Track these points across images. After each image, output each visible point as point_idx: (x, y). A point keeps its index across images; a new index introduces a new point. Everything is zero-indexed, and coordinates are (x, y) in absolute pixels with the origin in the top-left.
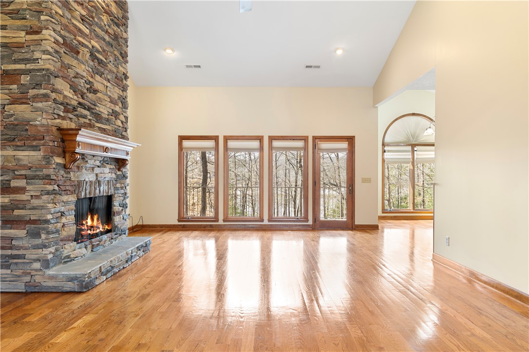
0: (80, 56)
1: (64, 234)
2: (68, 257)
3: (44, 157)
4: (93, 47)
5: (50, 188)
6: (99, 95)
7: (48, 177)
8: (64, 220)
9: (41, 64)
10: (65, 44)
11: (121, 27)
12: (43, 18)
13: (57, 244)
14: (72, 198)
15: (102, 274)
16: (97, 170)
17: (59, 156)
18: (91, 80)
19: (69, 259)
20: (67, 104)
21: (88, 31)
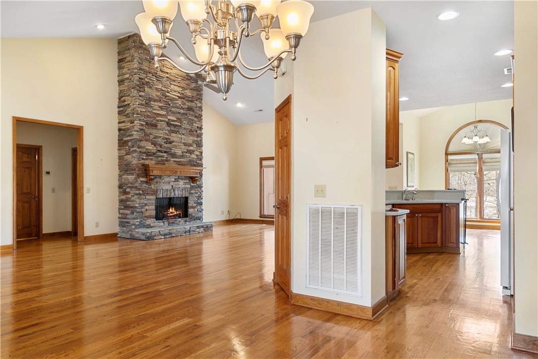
0: (159, 127)
1: (147, 214)
2: (150, 225)
3: (136, 178)
4: (169, 120)
5: (138, 192)
6: (173, 144)
7: (136, 187)
8: (147, 207)
9: (135, 137)
10: (147, 124)
11: (195, 102)
12: (135, 116)
13: (142, 218)
14: (153, 197)
15: (161, 235)
16: (172, 183)
17: (143, 177)
18: (167, 137)
19: (149, 226)
20: (148, 152)
21: (165, 113)
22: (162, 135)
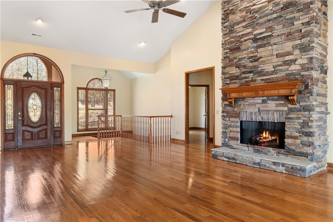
0: (243, 48)
1: (232, 135)
2: (232, 146)
4: (255, 35)
6: (260, 60)
8: (231, 129)
10: (231, 50)
14: (237, 120)
17: (227, 101)
18: (253, 55)
21: (251, 29)
22: (246, 55)
